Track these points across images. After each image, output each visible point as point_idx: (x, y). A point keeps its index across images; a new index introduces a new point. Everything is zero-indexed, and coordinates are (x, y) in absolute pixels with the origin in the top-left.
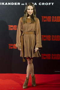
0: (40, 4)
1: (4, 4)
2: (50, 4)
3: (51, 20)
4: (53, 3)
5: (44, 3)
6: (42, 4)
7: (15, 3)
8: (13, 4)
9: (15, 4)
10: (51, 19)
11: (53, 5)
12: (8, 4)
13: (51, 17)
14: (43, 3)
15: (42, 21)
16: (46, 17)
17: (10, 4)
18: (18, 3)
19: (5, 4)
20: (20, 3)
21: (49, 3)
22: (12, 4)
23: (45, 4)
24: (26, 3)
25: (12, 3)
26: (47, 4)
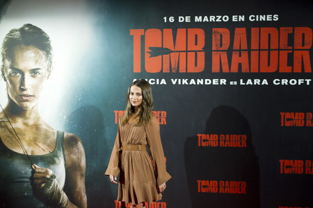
0: (277, 82)
1: (187, 83)
2: (300, 82)
3: (303, 121)
4: (308, 81)
5: (287, 81)
6: (281, 82)
7: (214, 80)
8: (208, 82)
9: (214, 83)
10: (305, 119)
11: (308, 84)
12: (196, 82)
13: (303, 114)
14: (283, 80)
15: (282, 125)
16: (293, 114)
17: (202, 83)
18: (221, 80)
19: (189, 82)
20: (225, 81)
21: (300, 80)
22: (206, 83)
23: (288, 83)
24: (241, 80)
25: (206, 80)
26: (293, 82)
